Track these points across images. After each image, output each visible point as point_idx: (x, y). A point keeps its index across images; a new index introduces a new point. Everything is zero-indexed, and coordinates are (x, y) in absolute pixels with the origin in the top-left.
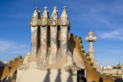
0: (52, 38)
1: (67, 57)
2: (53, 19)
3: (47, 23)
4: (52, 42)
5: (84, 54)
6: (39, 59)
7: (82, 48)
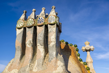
0: (39, 40)
1: (56, 62)
2: (39, 18)
3: (33, 24)
4: (38, 44)
5: (81, 62)
6: (22, 66)
7: (78, 56)
